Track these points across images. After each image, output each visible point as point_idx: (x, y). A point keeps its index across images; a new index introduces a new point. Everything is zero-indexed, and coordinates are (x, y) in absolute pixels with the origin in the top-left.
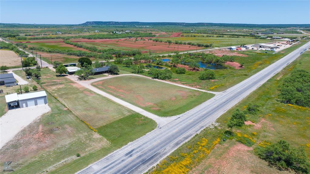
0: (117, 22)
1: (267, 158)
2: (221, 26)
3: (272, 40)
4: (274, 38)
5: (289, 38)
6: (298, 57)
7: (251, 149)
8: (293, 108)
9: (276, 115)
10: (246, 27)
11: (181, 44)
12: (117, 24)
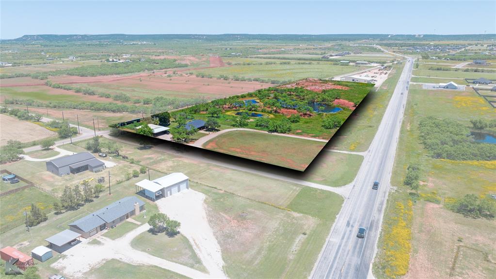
0: (85, 36)
1: (460, 211)
2: (264, 39)
3: (358, 68)
4: (359, 64)
5: (377, 63)
6: (408, 96)
7: (441, 206)
8: (447, 163)
9: (437, 171)
10: (300, 40)
11: (245, 81)
12: (86, 38)
